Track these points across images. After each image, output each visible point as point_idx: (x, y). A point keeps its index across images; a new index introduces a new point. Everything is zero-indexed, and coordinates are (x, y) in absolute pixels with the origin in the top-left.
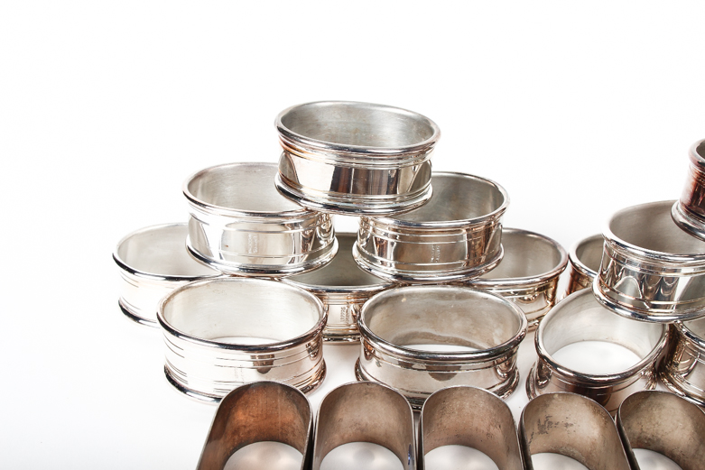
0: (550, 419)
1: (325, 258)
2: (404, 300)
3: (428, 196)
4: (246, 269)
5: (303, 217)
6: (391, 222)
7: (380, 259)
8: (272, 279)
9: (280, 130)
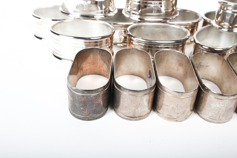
0: (201, 64)
1: (112, 14)
4: (83, 16)
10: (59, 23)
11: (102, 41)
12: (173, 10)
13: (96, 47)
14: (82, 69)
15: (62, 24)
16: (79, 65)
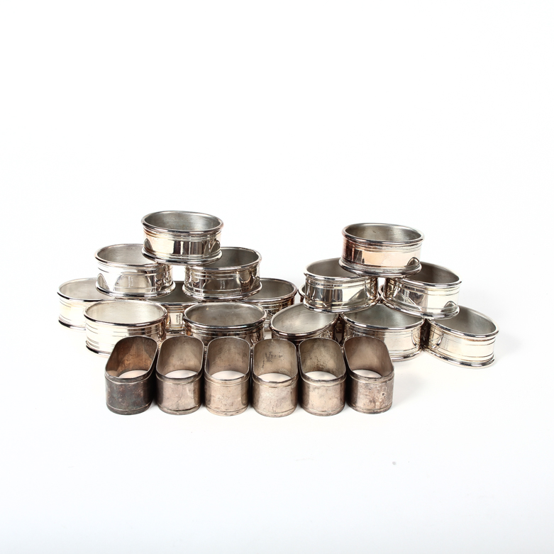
0: (272, 354)
1: (167, 291)
2: (207, 309)
3: (219, 256)
4: (127, 295)
5: (156, 267)
6: (201, 268)
7: (195, 289)
8: (141, 300)
9: (144, 224)
10: (95, 305)
11: (151, 328)
12: (252, 279)
13: (144, 336)
14: (123, 363)
15: (100, 306)
16: (120, 357)
